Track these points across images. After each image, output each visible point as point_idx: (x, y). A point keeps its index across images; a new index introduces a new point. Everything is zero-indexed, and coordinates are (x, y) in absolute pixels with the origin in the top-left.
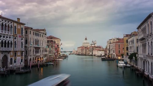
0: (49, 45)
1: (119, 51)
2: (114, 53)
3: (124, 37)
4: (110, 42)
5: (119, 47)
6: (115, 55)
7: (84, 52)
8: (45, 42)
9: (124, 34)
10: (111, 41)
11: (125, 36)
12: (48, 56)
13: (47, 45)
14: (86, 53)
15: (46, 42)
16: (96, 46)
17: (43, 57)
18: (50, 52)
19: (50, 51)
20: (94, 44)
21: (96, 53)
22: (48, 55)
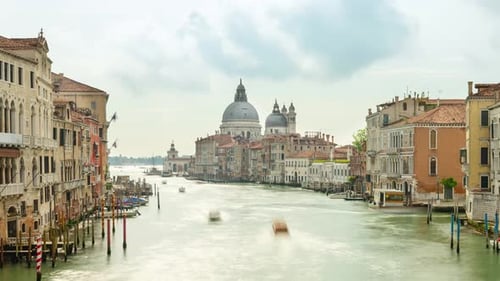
0: (62, 131)
1: (433, 164)
2: (408, 177)
3: (471, 95)
4: (386, 116)
5: (433, 143)
6: (414, 183)
7: (232, 167)
8: (46, 113)
9: (470, 83)
10: (390, 111)
11: (475, 91)
12: (60, 196)
13: (55, 130)
14: (244, 169)
15: (49, 112)
16: (303, 135)
17: (36, 202)
18: (68, 171)
19: (70, 165)
20: (285, 124)
21: (302, 172)
22: (60, 188)
